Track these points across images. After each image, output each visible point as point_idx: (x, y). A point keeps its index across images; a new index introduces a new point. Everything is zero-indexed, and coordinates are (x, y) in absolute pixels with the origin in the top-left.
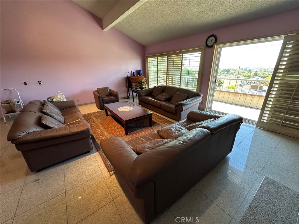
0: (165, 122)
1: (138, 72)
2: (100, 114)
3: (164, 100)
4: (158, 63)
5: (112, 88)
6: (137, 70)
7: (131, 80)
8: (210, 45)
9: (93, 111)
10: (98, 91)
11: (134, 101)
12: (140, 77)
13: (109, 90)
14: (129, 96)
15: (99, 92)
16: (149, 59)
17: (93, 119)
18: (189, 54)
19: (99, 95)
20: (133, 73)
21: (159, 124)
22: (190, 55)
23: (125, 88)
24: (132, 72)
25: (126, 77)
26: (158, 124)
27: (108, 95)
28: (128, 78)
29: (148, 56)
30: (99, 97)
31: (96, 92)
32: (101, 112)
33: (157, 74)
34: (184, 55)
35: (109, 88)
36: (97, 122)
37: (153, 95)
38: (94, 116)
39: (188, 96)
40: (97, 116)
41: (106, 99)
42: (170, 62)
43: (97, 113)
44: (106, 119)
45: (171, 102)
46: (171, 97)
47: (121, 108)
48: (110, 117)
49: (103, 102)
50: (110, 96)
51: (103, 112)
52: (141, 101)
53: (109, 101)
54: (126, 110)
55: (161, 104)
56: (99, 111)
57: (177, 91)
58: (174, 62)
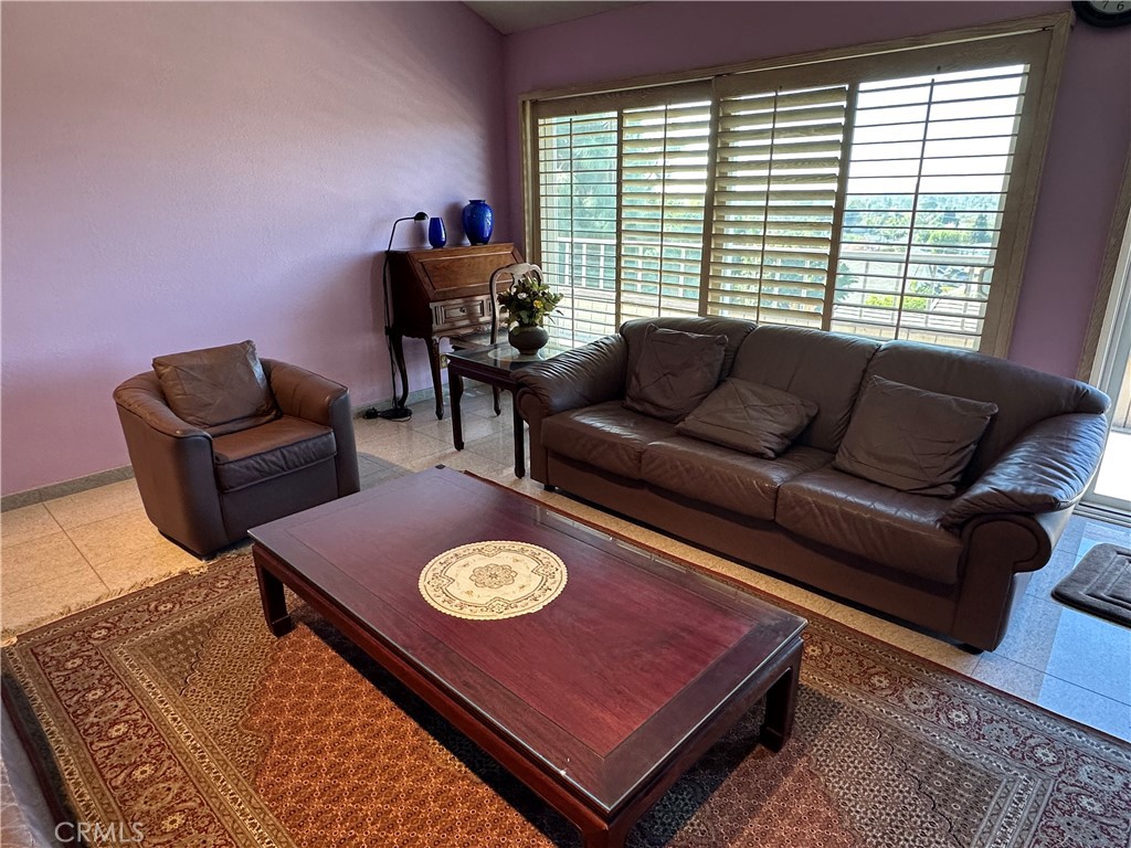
1: (467, 221)
2: (199, 614)
3: (775, 443)
4: (627, 149)
5: (277, 345)
6: (452, 200)
7: (421, 275)
9: (122, 582)
10: (163, 380)
11: (459, 445)
12: (482, 252)
13: (258, 371)
14: (400, 393)
15: (176, 393)
16: (541, 121)
17: (134, 694)
18: (927, 79)
19: (179, 426)
20: (427, 223)
21: (828, 706)
22: (933, 84)
23: (373, 343)
24: (421, 216)
25: (378, 256)
26: (821, 698)
27: (256, 415)
28: (394, 263)
29: (535, 103)
30: (180, 445)
31: (144, 396)
32: (200, 581)
33: (619, 233)
34: (863, 86)
35: (259, 355)
36: (186, 737)
37: (642, 400)
38: (144, 648)
39: (994, 417)
40: (174, 645)
41: (250, 457)
42: (736, 144)
43: (169, 606)
44: (282, 672)
45: (841, 460)
46: (813, 420)
47: (451, 572)
48: (315, 638)
49: (221, 488)
50: (277, 417)
51: (226, 583)
52: (547, 449)
53: (271, 474)
54: (511, 598)
55: (777, 491)
56: (185, 574)
57: (865, 371)
58: (777, 141)
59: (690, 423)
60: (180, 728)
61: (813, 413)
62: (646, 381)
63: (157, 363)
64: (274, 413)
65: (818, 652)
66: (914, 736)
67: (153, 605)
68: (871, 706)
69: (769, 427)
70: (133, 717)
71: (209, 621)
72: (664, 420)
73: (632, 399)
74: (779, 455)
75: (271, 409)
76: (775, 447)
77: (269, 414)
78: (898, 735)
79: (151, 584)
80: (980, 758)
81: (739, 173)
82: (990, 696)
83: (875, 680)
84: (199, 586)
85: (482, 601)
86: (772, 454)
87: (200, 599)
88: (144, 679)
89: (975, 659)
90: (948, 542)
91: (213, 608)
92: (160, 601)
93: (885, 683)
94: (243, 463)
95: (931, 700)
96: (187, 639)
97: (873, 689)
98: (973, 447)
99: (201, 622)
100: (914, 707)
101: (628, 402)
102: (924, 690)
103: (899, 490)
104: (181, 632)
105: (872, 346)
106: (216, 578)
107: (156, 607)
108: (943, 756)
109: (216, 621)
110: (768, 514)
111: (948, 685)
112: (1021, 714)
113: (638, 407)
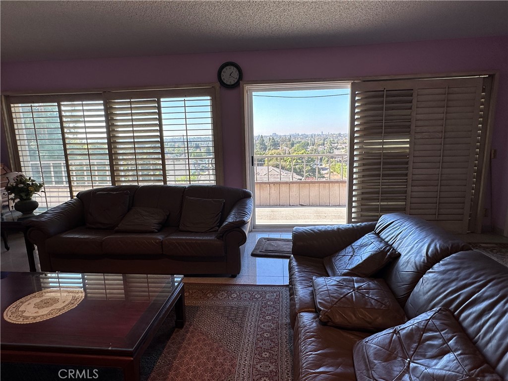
0: (205, 294)
3: (157, 227)
4: (65, 119)
8: (229, 83)
16: (12, 105)
21: (196, 308)
22: (185, 100)
29: (7, 97)
33: (66, 155)
39: (224, 203)
42: (116, 118)
45: (181, 228)
46: (168, 216)
47: (21, 309)
52: (49, 254)
55: (162, 242)
57: (183, 196)
58: (133, 117)
59: (121, 227)
61: (168, 214)
62: (96, 215)
65: (188, 294)
66: (223, 306)
68: (209, 303)
69: (153, 221)
72: (110, 229)
73: (90, 224)
74: (159, 230)
78: (218, 307)
80: (242, 304)
81: (120, 129)
82: (241, 287)
83: (208, 295)
85: (45, 313)
86: (157, 231)
89: (235, 279)
90: (219, 242)
93: (211, 295)
95: (226, 294)
97: (208, 298)
98: (220, 213)
101: (88, 225)
102: (223, 292)
103: (202, 232)
105: (183, 187)
108: (232, 307)
110: (160, 252)
111: (230, 288)
112: (250, 288)
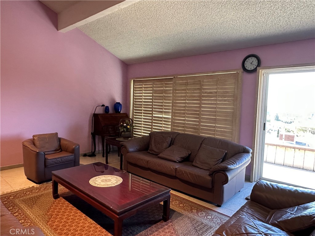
0: (192, 209)
1: (115, 107)
2: (36, 194)
3: (179, 159)
7: (101, 120)
8: (249, 69)
9: (17, 188)
10: (35, 140)
11: (107, 163)
12: (118, 115)
14: (93, 151)
15: (37, 143)
16: (135, 84)
17: (20, 208)
19: (37, 150)
21: (180, 215)
24: (103, 105)
26: (179, 213)
27: (56, 150)
29: (134, 81)
30: (38, 154)
31: (29, 144)
32: (37, 188)
36: (32, 216)
37: (152, 150)
38: (23, 200)
39: (226, 153)
40: (30, 200)
41: (53, 159)
43: (29, 193)
44: (55, 205)
45: (194, 164)
46: (190, 155)
47: (97, 180)
48: (64, 200)
49: (45, 166)
50: (61, 151)
51: (43, 189)
52: (128, 162)
53: (58, 164)
54: (109, 184)
55: (176, 169)
56: (33, 187)
57: (201, 143)
59: (161, 155)
60: (30, 214)
61: (190, 153)
62: (153, 146)
63: (34, 136)
64: (60, 150)
66: (198, 220)
67: (25, 192)
68: (190, 215)
70: (20, 212)
71: (38, 196)
72: (156, 155)
73: (150, 150)
74: (180, 162)
75: (60, 149)
76: (179, 160)
77: (59, 150)
78: (194, 220)
79: (25, 189)
80: (210, 224)
82: (218, 214)
84: (37, 189)
85: (103, 184)
86: (178, 162)
87: (37, 192)
88: (22, 206)
90: (209, 178)
91: (39, 194)
92: (27, 192)
93: (195, 211)
94: (51, 160)
95: (204, 214)
96: (33, 199)
97: (192, 212)
99: (37, 196)
100: (200, 215)
101: (149, 151)
103: (205, 170)
104: (32, 198)
105: (203, 138)
106: (41, 188)
107: (26, 193)
108: (202, 223)
109: (40, 196)
110: (174, 174)
113: (151, 152)
